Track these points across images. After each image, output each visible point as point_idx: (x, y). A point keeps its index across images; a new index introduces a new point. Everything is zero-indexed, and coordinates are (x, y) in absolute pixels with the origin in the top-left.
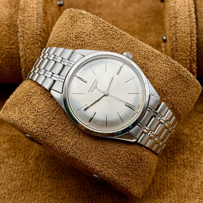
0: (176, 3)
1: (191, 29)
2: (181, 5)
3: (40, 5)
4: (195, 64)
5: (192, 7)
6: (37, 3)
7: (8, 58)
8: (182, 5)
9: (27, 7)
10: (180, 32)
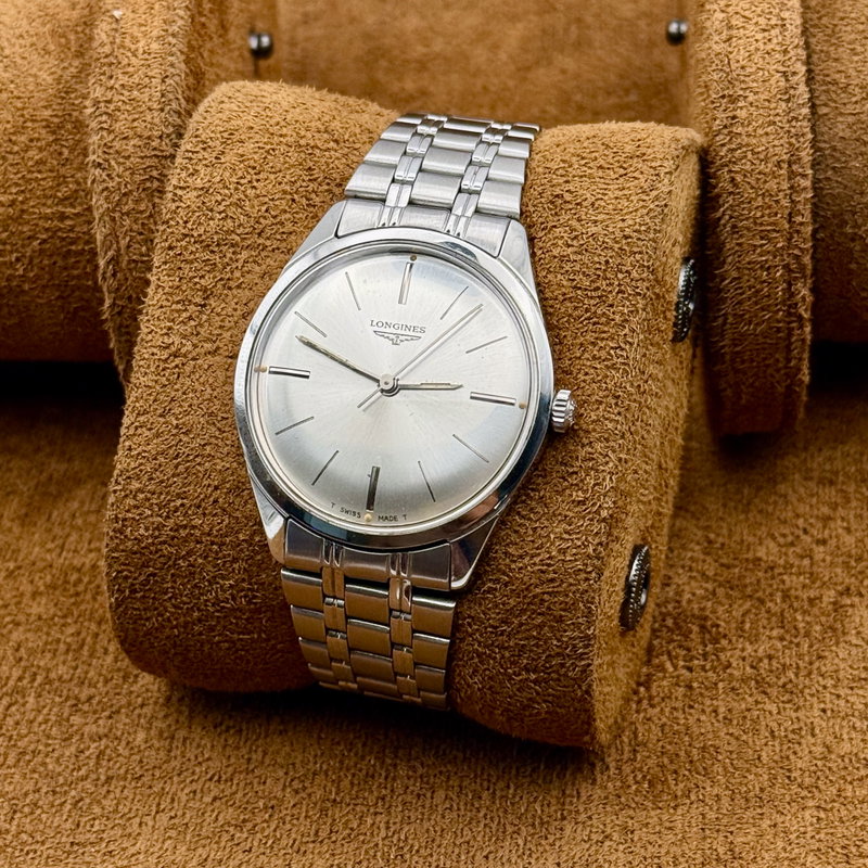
0: (734, 39)
1: (791, 144)
2: (752, 48)
3: (174, 41)
4: (805, 285)
5: (798, 60)
6: (164, 33)
7: (51, 256)
8: (757, 49)
9: (121, 51)
10: (749, 155)
